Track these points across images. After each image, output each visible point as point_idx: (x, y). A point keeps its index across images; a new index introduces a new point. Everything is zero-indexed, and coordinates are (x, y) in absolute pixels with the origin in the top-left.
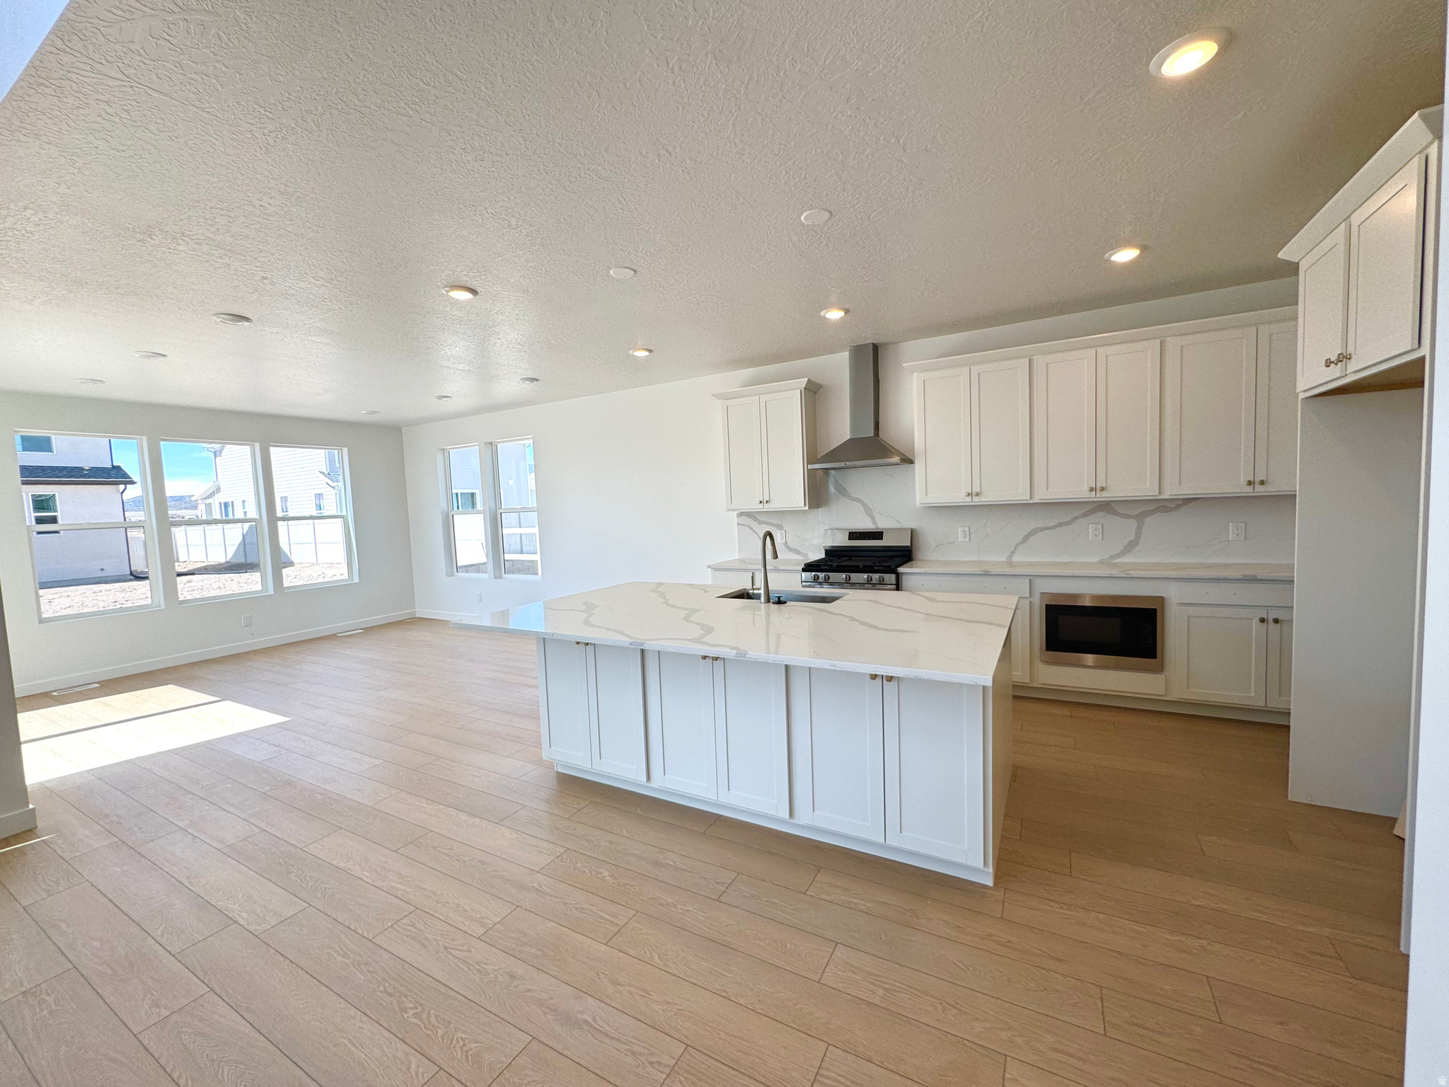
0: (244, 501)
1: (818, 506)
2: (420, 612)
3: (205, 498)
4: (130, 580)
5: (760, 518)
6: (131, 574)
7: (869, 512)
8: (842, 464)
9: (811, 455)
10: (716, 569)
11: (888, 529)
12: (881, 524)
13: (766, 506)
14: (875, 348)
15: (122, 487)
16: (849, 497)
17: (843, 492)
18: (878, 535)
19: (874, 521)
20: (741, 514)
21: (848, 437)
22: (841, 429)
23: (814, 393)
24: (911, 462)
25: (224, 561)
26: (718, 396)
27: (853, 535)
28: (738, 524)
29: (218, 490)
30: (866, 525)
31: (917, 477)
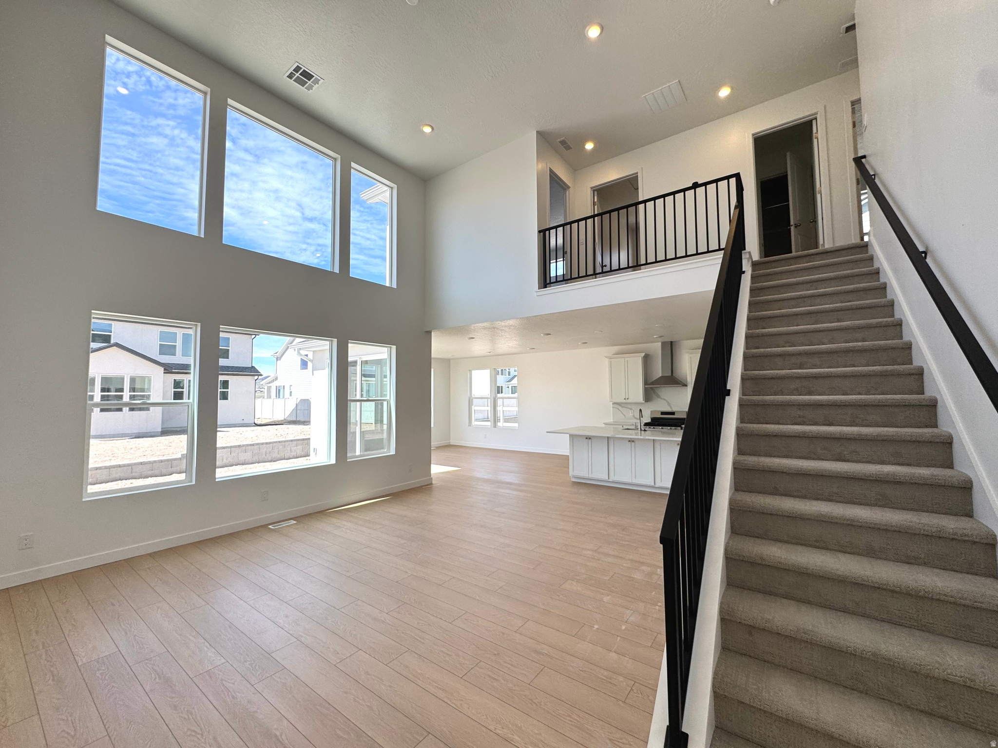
0: (291, 386)
1: (648, 402)
2: (453, 442)
3: (268, 383)
4: (254, 426)
5: (623, 405)
6: (254, 423)
7: (669, 404)
8: (659, 386)
9: (646, 382)
10: (606, 424)
11: (677, 411)
12: (674, 409)
13: (627, 400)
14: (671, 342)
15: (256, 377)
16: (661, 398)
17: (658, 396)
18: (673, 413)
19: (671, 408)
20: (614, 403)
21: (661, 375)
22: (658, 372)
23: (647, 359)
24: (686, 386)
25: (283, 419)
26: (606, 357)
27: (663, 413)
28: (613, 407)
29: (276, 379)
30: (668, 409)
31: (688, 391)
